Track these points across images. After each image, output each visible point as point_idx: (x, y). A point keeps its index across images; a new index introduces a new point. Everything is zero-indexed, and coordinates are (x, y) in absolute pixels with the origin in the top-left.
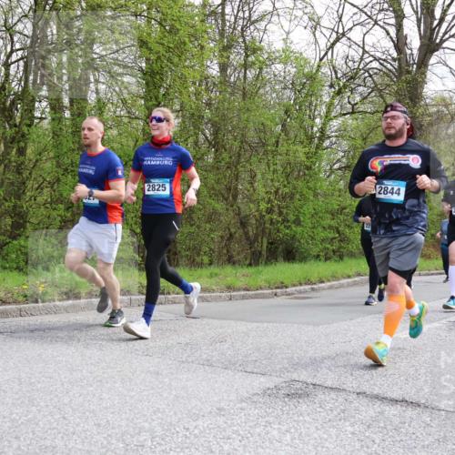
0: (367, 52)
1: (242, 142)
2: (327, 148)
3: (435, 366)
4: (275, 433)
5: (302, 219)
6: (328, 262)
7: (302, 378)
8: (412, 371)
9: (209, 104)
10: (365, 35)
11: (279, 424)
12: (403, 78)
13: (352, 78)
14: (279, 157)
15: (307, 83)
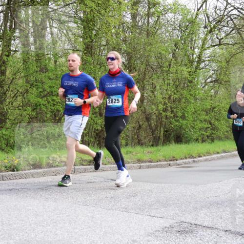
0: (229, 4)
1: (147, 65)
2: (202, 68)
5: (186, 115)
6: (204, 143)
7: (188, 220)
9: (125, 41)
13: (219, 21)
14: (171, 75)
15: (189, 26)
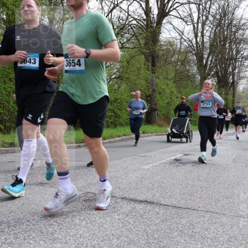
0: (130, 15)
3: (163, 183)
4: (77, 221)
7: (93, 191)
8: (150, 186)
10: (129, 6)
11: (80, 216)
12: (149, 30)
13: (122, 29)
